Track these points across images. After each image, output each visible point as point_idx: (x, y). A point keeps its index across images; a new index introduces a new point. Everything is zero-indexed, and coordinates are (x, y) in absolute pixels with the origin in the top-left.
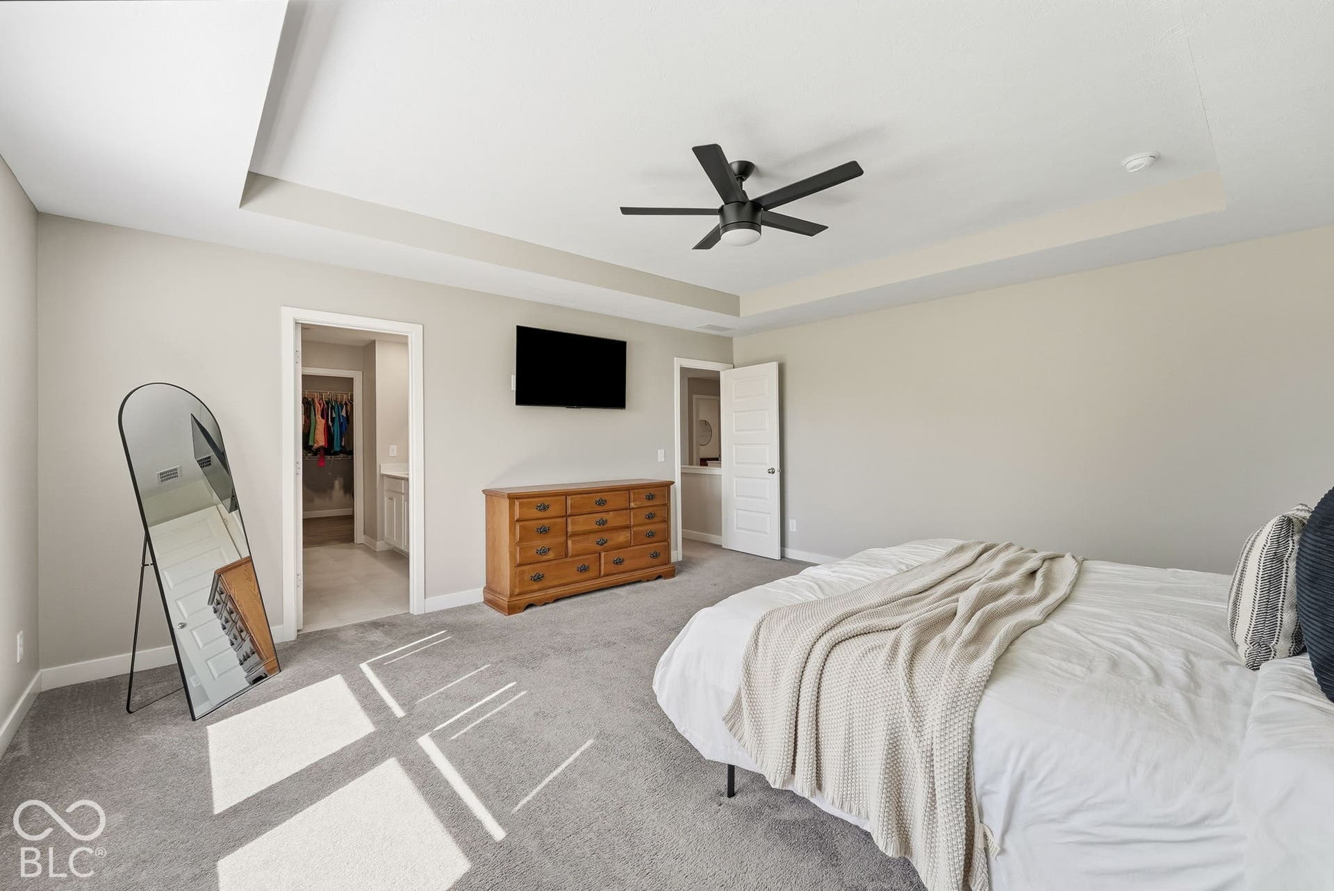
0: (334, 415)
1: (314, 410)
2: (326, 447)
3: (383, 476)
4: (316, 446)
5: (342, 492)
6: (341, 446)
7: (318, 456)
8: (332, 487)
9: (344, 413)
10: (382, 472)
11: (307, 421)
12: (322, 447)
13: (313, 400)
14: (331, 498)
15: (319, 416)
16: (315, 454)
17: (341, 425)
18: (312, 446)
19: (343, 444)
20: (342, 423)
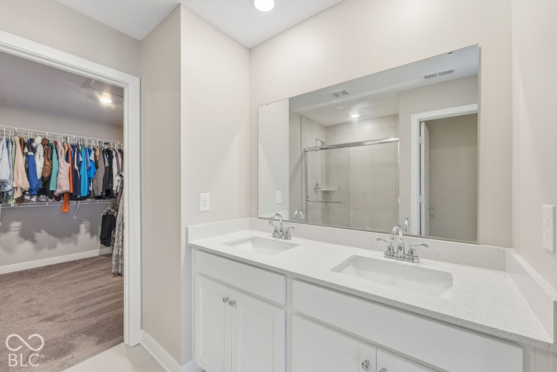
0: (81, 159)
1: (57, 152)
2: (72, 192)
3: (190, 247)
4: (58, 191)
5: (88, 235)
6: (89, 191)
7: (61, 201)
8: (77, 231)
9: (92, 158)
10: (192, 241)
11: (48, 163)
12: (67, 192)
13: (56, 143)
14: (76, 242)
15: (62, 159)
16: (58, 198)
17: (89, 169)
18: (53, 192)
19: (91, 189)
20: (90, 168)
